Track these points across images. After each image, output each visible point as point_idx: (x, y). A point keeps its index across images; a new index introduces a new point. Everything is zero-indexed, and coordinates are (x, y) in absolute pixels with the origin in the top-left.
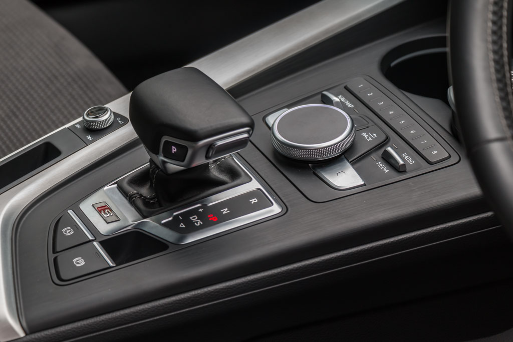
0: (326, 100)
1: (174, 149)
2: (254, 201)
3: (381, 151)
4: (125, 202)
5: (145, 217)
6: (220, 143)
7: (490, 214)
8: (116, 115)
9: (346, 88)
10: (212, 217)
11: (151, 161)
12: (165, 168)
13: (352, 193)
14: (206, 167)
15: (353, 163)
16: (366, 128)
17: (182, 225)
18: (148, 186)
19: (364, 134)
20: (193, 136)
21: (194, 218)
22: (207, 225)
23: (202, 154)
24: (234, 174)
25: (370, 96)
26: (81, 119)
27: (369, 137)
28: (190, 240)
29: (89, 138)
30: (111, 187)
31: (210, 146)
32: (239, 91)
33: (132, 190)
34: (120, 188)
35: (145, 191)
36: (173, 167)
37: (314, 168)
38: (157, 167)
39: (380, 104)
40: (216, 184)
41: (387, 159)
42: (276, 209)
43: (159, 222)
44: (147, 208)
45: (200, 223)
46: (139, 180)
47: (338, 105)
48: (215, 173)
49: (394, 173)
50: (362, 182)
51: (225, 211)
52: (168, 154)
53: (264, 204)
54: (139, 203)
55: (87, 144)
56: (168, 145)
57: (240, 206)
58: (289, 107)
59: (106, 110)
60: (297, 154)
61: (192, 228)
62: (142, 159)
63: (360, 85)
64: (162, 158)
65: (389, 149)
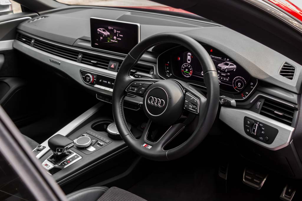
0: (83, 136)
1: (60, 150)
2: (76, 157)
3: (97, 143)
4: (50, 162)
5: (55, 165)
6: (69, 147)
7: (127, 146)
8: (43, 147)
9: (86, 133)
10: (68, 162)
11: (54, 154)
12: (57, 154)
13: (94, 151)
14: (65, 153)
15: (93, 146)
16: (93, 139)
17: (63, 164)
18: (53, 158)
19: (93, 140)
20: (63, 147)
21: (65, 163)
22: (68, 163)
23: (66, 150)
24: (70, 153)
25: (91, 133)
26: (36, 148)
27: (94, 141)
28: (66, 167)
29: (39, 152)
30: (46, 160)
31: (67, 148)
32: (68, 136)
33: (51, 160)
34: (48, 160)
35: (53, 160)
36: (59, 154)
37: (85, 149)
38: (55, 154)
39: (94, 134)
40: (67, 155)
41: (99, 144)
42: (80, 158)
43: (58, 165)
44: (55, 163)
45: (66, 163)
46: (51, 158)
47: (86, 136)
48: (67, 153)
49: (100, 146)
50: (95, 149)
51: (71, 160)
52: (58, 151)
53: (78, 157)
54: (53, 162)
55: (39, 153)
56: (58, 150)
57: (73, 158)
58: (77, 138)
59: (41, 146)
60: (82, 146)
61: (65, 165)
62: (52, 153)
63: (89, 132)
64: (57, 152)
65: (99, 142)
